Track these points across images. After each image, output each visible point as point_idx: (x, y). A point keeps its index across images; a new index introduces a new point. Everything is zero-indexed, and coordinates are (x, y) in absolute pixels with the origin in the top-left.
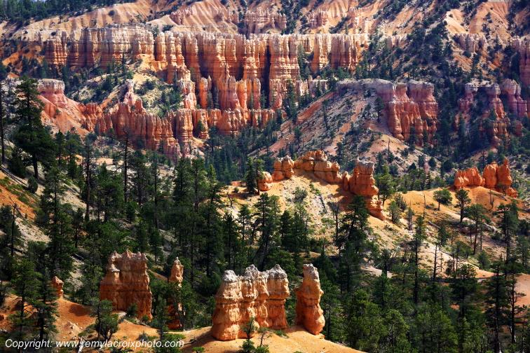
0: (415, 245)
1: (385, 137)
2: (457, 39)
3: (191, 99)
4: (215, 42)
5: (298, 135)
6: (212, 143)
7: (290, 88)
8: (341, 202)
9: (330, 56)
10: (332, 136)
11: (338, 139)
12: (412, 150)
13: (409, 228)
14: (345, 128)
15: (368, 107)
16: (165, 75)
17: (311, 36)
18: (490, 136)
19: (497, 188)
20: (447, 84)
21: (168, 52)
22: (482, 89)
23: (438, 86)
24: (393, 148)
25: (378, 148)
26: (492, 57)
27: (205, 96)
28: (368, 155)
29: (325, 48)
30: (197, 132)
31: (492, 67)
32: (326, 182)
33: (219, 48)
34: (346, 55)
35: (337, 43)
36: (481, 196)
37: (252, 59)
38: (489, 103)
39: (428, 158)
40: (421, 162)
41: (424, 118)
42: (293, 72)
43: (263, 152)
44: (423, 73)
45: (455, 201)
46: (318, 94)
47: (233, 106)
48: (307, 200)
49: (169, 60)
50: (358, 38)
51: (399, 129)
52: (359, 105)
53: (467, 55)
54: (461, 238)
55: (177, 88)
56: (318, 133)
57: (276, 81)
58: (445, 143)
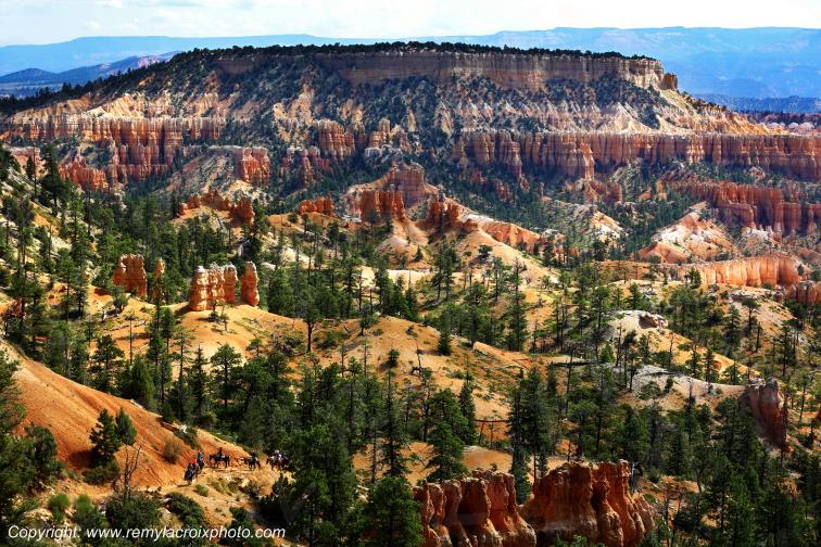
0: (279, 248)
1: (238, 182)
2: (280, 121)
3: (116, 158)
4: (130, 123)
5: (184, 181)
6: (129, 186)
7: (177, 151)
8: (232, 222)
9: (202, 131)
10: (205, 181)
11: (209, 183)
12: (255, 190)
13: (274, 238)
14: (214, 176)
15: (227, 163)
16: (98, 144)
17: (189, 119)
18: (303, 181)
19: (325, 212)
20: (275, 149)
21: (102, 129)
22: (297, 152)
23: (271, 150)
24: (243, 189)
25: (234, 188)
26: (302, 133)
27: (124, 156)
28: (228, 193)
29: (199, 126)
30: (120, 179)
31: (302, 139)
32: (221, 209)
33: (133, 126)
34: (212, 131)
35: (206, 123)
36: (315, 217)
37: (153, 133)
38: (301, 160)
39: (265, 195)
40: (261, 198)
41: (262, 169)
42: (179, 141)
43: (161, 191)
44: (261, 142)
45: (300, 220)
46: (196, 155)
47: (142, 163)
48: (210, 221)
49: (102, 134)
50: (220, 120)
51: (247, 176)
52: (222, 162)
53: (287, 131)
54: (305, 244)
55: (107, 152)
56: (196, 179)
57: (168, 147)
58: (275, 185)
